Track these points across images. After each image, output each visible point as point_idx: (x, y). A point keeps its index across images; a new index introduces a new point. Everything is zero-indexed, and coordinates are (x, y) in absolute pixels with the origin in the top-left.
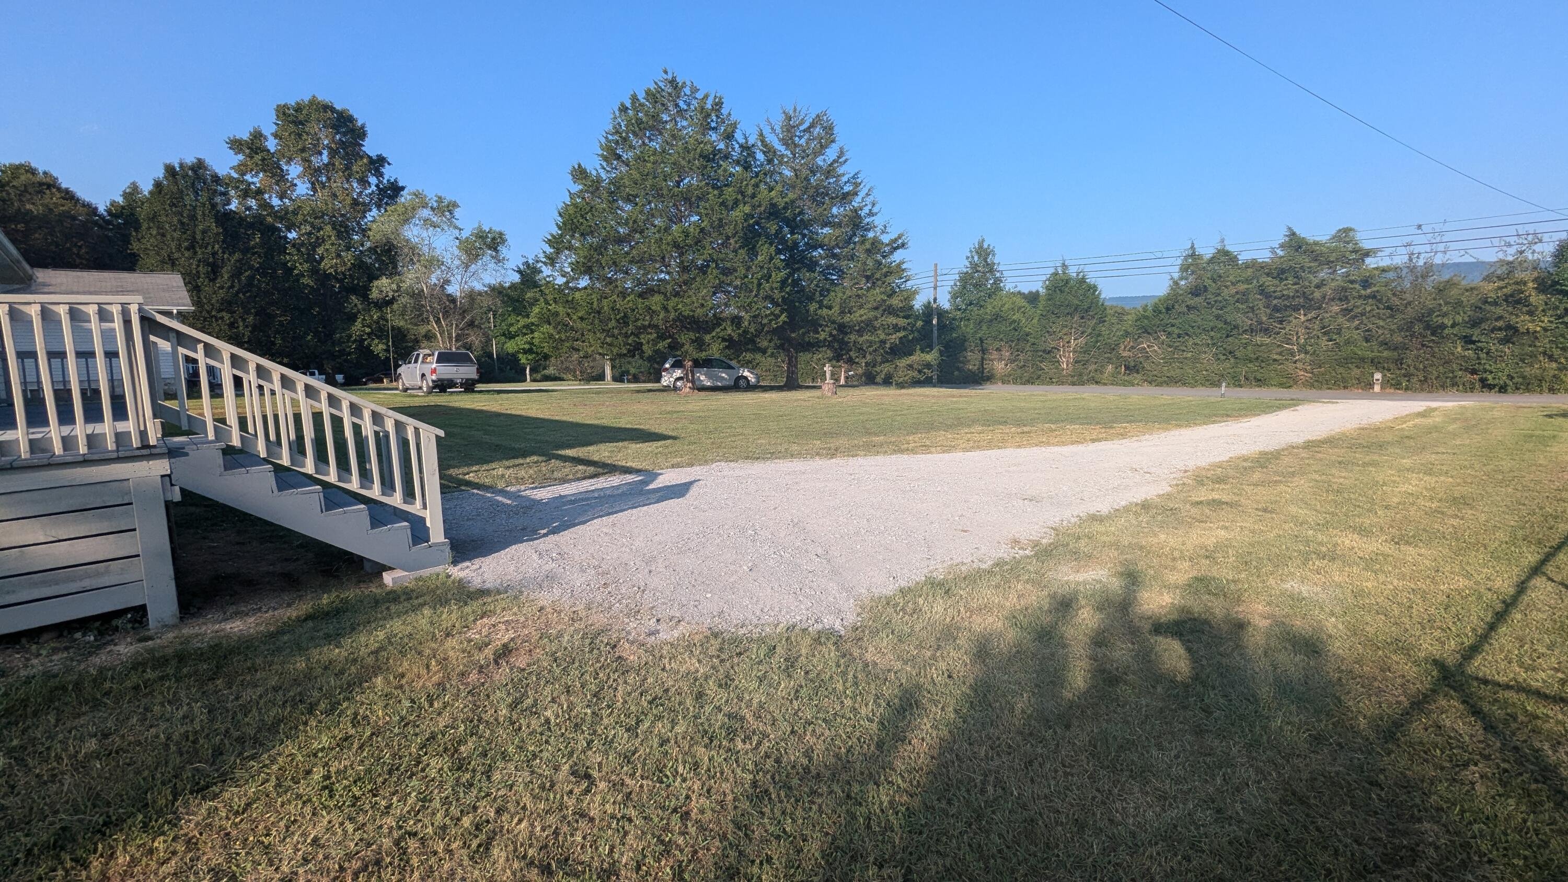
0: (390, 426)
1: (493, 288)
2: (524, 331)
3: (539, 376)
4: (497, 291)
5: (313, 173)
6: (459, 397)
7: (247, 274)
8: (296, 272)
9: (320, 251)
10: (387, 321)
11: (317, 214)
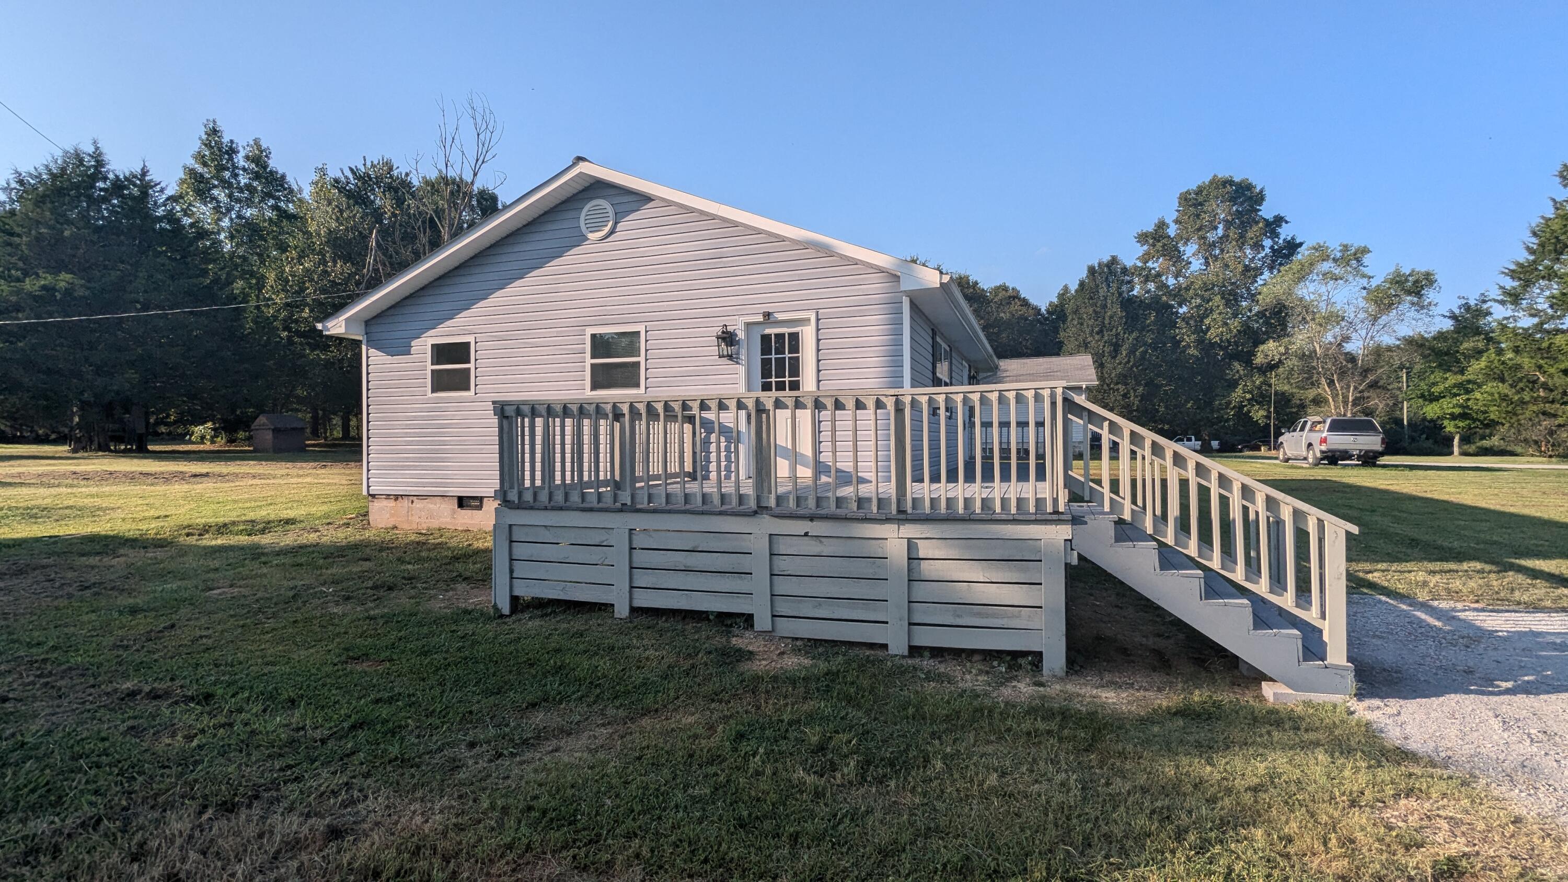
0: (1286, 514)
1: (1410, 341)
2: (1455, 391)
3: (1472, 448)
4: (1415, 344)
5: (1207, 248)
6: (1355, 472)
7: (1141, 349)
8: (1184, 344)
9: (1207, 321)
10: (1270, 386)
11: (1206, 287)
